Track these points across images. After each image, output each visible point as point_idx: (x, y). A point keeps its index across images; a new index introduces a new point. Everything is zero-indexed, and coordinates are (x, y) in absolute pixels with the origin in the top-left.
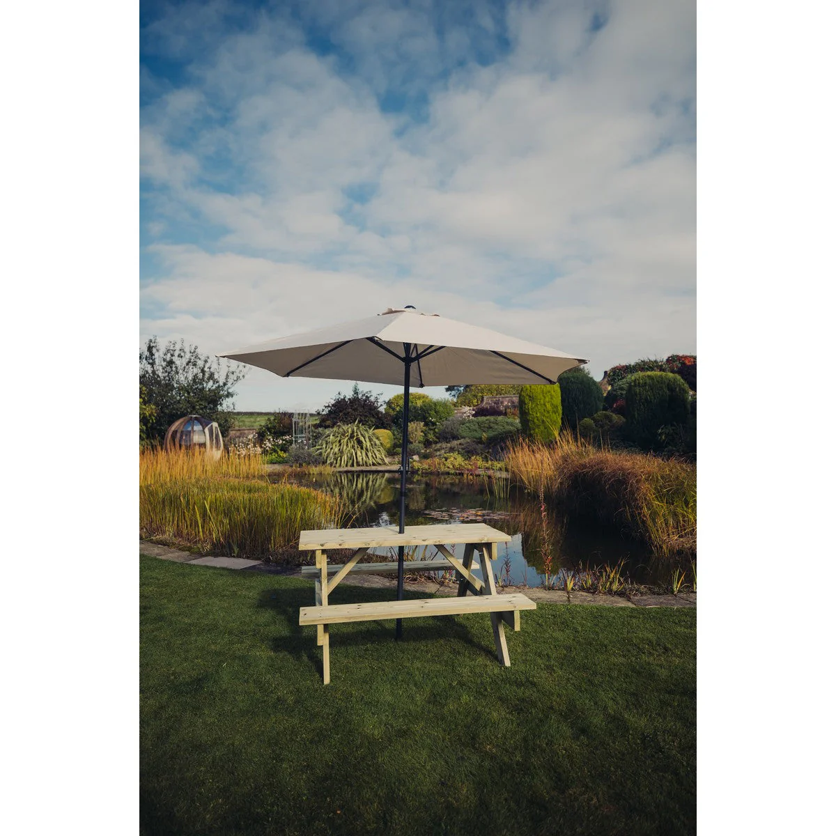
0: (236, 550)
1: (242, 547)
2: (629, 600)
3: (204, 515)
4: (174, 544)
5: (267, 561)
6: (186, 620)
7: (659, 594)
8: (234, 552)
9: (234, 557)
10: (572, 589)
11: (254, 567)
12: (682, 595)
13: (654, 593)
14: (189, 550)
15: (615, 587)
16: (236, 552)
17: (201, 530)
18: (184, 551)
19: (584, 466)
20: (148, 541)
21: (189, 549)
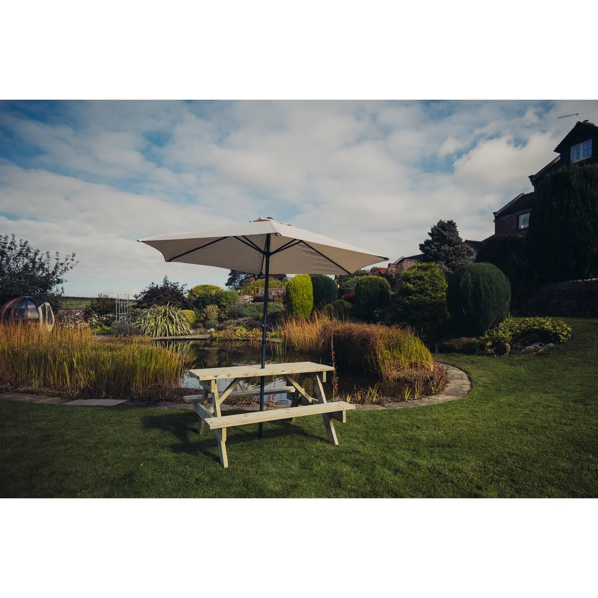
0: (104, 393)
1: (108, 390)
2: (384, 406)
3: (71, 368)
4: (42, 392)
5: (132, 400)
7: (397, 402)
8: (102, 395)
9: (102, 398)
11: (122, 404)
12: (409, 401)
13: (395, 401)
14: (59, 396)
15: (374, 399)
16: (104, 395)
17: (68, 380)
18: (54, 396)
19: (338, 332)
20: (15, 392)
21: (59, 395)
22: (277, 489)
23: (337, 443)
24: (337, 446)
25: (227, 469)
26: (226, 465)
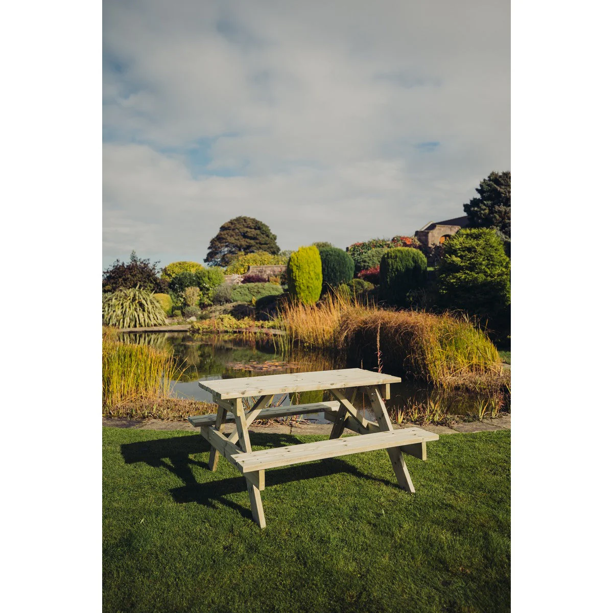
2: (451, 428)
7: (469, 422)
10: (402, 422)
12: (485, 421)
13: (465, 421)
15: (437, 418)
22: (351, 569)
23: (413, 490)
24: (415, 494)
25: (267, 530)
26: (263, 524)
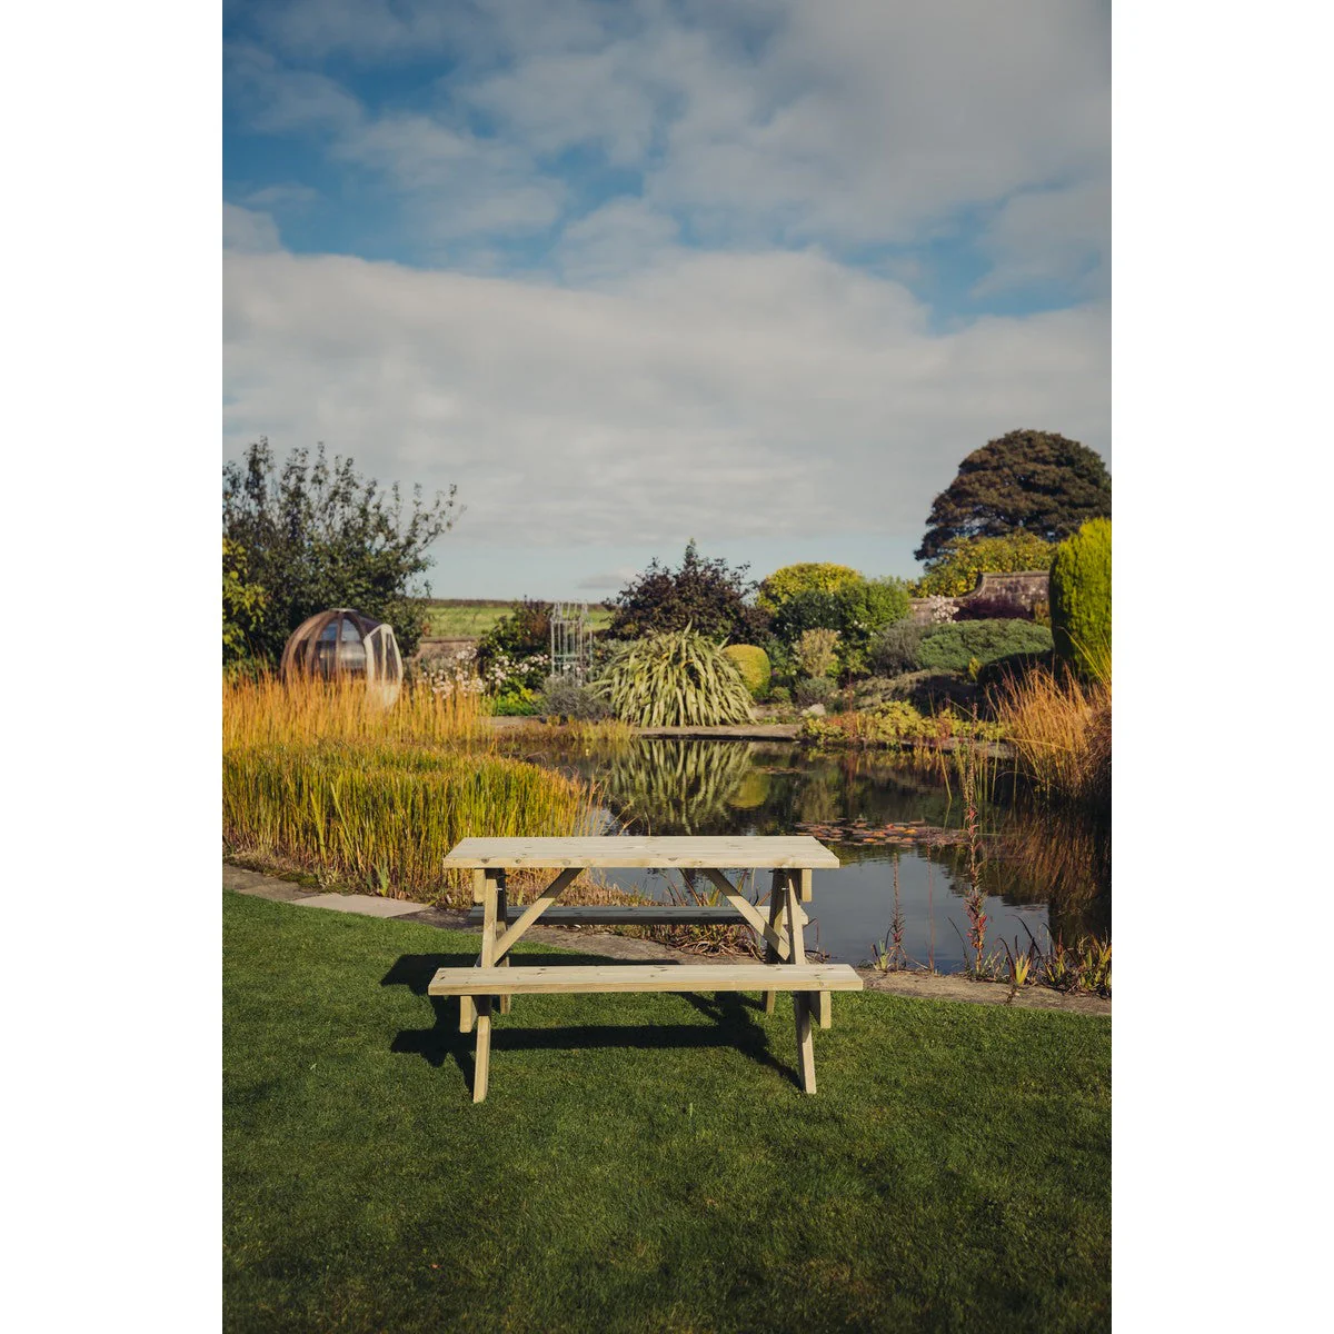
0: (385, 881)
1: (396, 877)
3: (331, 814)
4: (271, 868)
5: (442, 907)
6: (264, 996)
8: (381, 887)
9: (380, 895)
10: (1026, 981)
11: (414, 915)
14: (298, 881)
16: (385, 886)
17: (322, 842)
18: (288, 881)
20: (237, 865)
21: (298, 879)
23: (811, 1087)
24: (811, 1096)
